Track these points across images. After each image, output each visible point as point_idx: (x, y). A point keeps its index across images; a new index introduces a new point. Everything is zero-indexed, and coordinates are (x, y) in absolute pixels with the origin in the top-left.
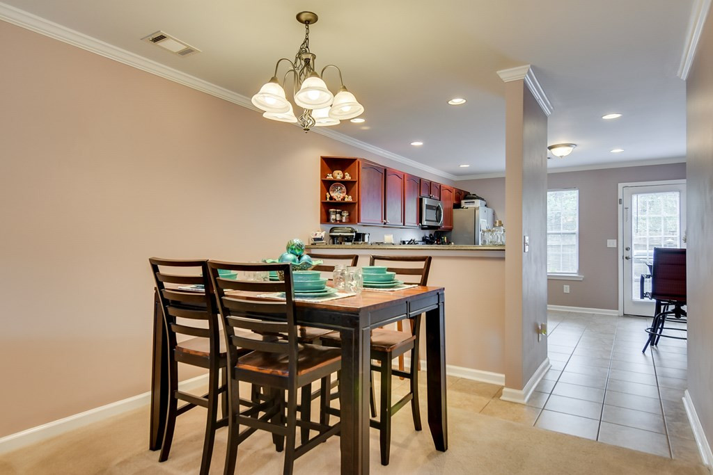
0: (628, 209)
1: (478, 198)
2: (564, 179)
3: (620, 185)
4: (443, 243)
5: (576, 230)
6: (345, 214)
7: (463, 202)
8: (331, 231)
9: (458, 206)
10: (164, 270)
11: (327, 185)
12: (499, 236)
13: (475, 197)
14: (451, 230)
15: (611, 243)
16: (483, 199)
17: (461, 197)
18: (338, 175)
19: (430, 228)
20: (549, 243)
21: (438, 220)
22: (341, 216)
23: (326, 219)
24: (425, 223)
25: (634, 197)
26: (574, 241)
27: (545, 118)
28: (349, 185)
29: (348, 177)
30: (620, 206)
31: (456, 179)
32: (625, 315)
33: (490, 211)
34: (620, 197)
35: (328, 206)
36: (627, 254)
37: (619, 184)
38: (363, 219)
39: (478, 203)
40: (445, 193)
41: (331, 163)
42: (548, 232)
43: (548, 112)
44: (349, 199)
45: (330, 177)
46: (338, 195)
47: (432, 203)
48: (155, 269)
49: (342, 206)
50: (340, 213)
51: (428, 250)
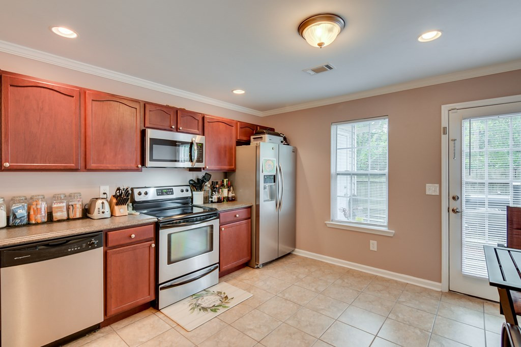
0: (456, 141)
3: (445, 108)
5: (386, 171)
7: (253, 137)
9: (244, 142)
14: (232, 170)
15: (431, 189)
25: (466, 124)
30: (444, 138)
32: (452, 293)
34: (444, 124)
36: (454, 205)
37: (443, 107)
39: (268, 139)
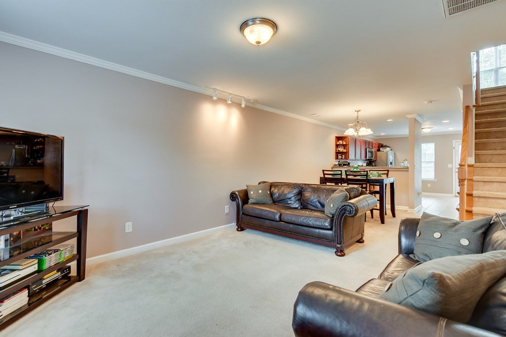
0: (457, 151)
1: (388, 147)
2: (428, 138)
3: (454, 141)
4: (373, 166)
5: (434, 160)
6: (343, 156)
7: (381, 149)
8: (339, 162)
9: (379, 150)
10: (325, 172)
11: (337, 146)
12: (406, 164)
13: (386, 146)
14: (376, 161)
15: (450, 166)
16: (390, 147)
17: (380, 146)
18: (341, 142)
19: (368, 160)
20: (422, 166)
21: (372, 157)
22: (342, 157)
23: (337, 158)
24: (367, 158)
25: (460, 146)
26: (433, 165)
27: (421, 124)
28: (345, 146)
29: (344, 143)
30: (454, 150)
31: (376, 138)
32: (456, 196)
33: (393, 152)
34: (454, 146)
35: (337, 153)
38: (350, 158)
39: (388, 149)
40: (374, 145)
41: (338, 138)
42: (422, 161)
43: (421, 122)
44: (345, 151)
45: (338, 143)
46: (341, 149)
47: (371, 150)
48: (323, 172)
49: (342, 153)
50: (341, 156)
51: (368, 168)
